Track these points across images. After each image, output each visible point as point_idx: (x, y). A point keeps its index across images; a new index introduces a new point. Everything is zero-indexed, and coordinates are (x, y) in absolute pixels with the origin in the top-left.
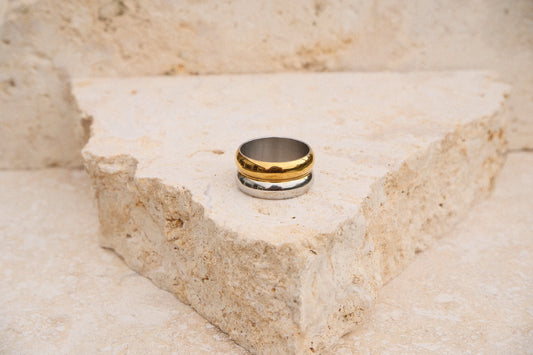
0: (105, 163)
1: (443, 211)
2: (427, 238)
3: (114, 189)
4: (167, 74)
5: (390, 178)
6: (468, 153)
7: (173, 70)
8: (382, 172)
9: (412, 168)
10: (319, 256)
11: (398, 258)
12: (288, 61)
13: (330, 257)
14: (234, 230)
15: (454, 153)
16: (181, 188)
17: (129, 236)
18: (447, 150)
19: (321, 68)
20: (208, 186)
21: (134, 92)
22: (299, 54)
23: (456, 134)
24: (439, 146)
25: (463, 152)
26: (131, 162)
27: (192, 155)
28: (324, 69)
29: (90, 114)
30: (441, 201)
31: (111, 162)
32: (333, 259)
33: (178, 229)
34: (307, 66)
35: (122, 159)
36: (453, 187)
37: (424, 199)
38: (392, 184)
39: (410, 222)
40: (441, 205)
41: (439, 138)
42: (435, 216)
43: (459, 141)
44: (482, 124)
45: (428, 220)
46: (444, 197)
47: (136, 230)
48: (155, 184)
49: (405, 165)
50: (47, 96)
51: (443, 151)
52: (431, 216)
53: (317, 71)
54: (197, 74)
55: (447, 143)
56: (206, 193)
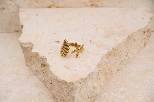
0: (24, 44)
1: (127, 58)
2: (121, 66)
3: (28, 51)
4: (49, 7)
5: (108, 54)
6: (136, 40)
7: (51, 6)
9: (116, 48)
11: (111, 74)
12: (86, 4)
13: (85, 83)
14: (57, 75)
15: (131, 40)
16: (44, 57)
17: (32, 64)
18: (129, 40)
19: (96, 6)
20: (52, 56)
21: (37, 15)
22: (89, 2)
23: (132, 35)
24: (126, 40)
25: (134, 40)
26: (32, 44)
27: (50, 43)
28: (97, 6)
29: (23, 24)
30: (126, 55)
31: (26, 44)
32: (87, 84)
33: (44, 67)
34: (92, 5)
35: (30, 43)
36: (130, 50)
37: (121, 55)
38: (109, 55)
39: (116, 63)
40: (126, 56)
41: (126, 37)
42: (124, 60)
43: (133, 37)
44: (141, 31)
46: (127, 54)
47: (34, 63)
48: (37, 54)
49: (114, 48)
50: (14, 12)
51: (127, 41)
52: (123, 60)
53: (95, 7)
54: (58, 7)
55: (129, 38)
56: (51, 59)
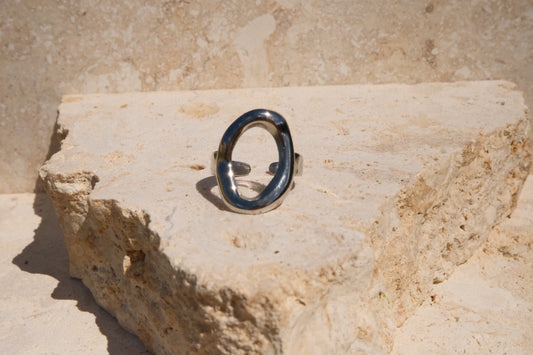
0: (62, 181)
1: (465, 234)
2: (446, 265)
6: (492, 165)
8: (394, 189)
9: (430, 183)
10: (309, 307)
11: (415, 293)
13: (325, 306)
15: (476, 165)
18: (469, 163)
20: (174, 209)
21: (124, 106)
23: (478, 144)
24: (460, 158)
25: (487, 164)
27: (165, 172)
30: (462, 221)
31: (70, 180)
32: (330, 309)
33: (140, 263)
35: (84, 178)
36: (475, 205)
37: (444, 220)
39: (428, 248)
40: (462, 227)
41: (460, 149)
42: (456, 239)
43: (482, 152)
45: (449, 246)
46: (466, 219)
49: (422, 180)
52: (451, 241)
55: (469, 155)
56: (168, 219)
